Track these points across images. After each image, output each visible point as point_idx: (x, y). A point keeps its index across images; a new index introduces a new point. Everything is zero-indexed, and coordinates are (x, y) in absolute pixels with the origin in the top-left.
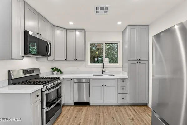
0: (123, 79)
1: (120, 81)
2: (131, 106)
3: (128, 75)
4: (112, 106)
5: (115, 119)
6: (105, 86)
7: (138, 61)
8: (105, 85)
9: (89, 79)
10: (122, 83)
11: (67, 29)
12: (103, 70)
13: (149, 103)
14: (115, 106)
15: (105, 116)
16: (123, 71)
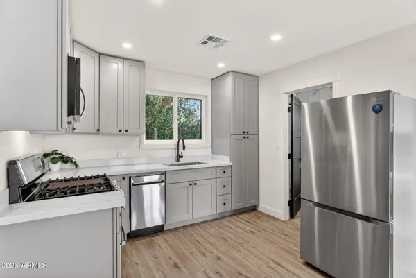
0: (224, 169)
1: (220, 173)
2: (235, 215)
3: (231, 161)
4: (205, 222)
5: (228, 239)
6: (195, 184)
7: (246, 135)
8: (195, 182)
9: (164, 173)
10: (223, 175)
11: (100, 54)
12: (178, 155)
13: (260, 205)
14: (212, 220)
15: (208, 239)
16: (213, 153)
